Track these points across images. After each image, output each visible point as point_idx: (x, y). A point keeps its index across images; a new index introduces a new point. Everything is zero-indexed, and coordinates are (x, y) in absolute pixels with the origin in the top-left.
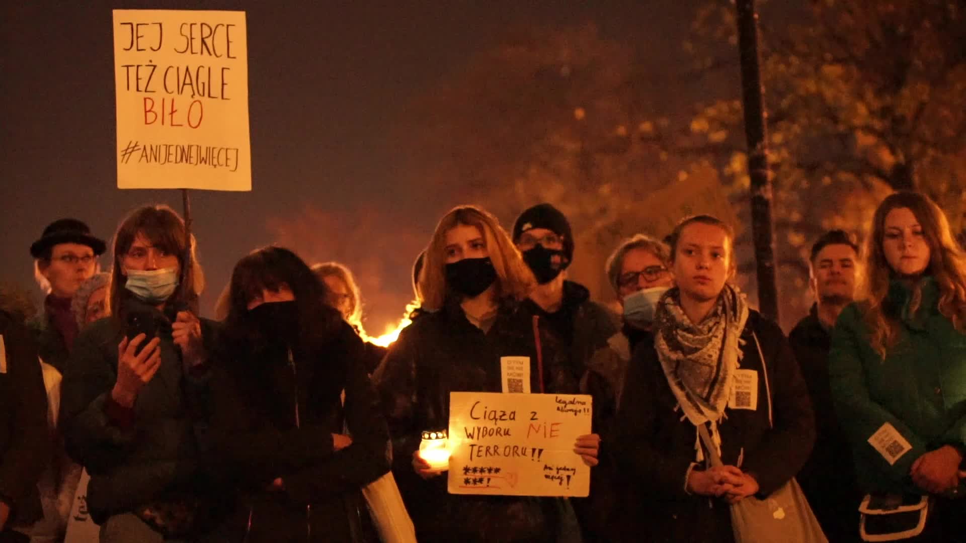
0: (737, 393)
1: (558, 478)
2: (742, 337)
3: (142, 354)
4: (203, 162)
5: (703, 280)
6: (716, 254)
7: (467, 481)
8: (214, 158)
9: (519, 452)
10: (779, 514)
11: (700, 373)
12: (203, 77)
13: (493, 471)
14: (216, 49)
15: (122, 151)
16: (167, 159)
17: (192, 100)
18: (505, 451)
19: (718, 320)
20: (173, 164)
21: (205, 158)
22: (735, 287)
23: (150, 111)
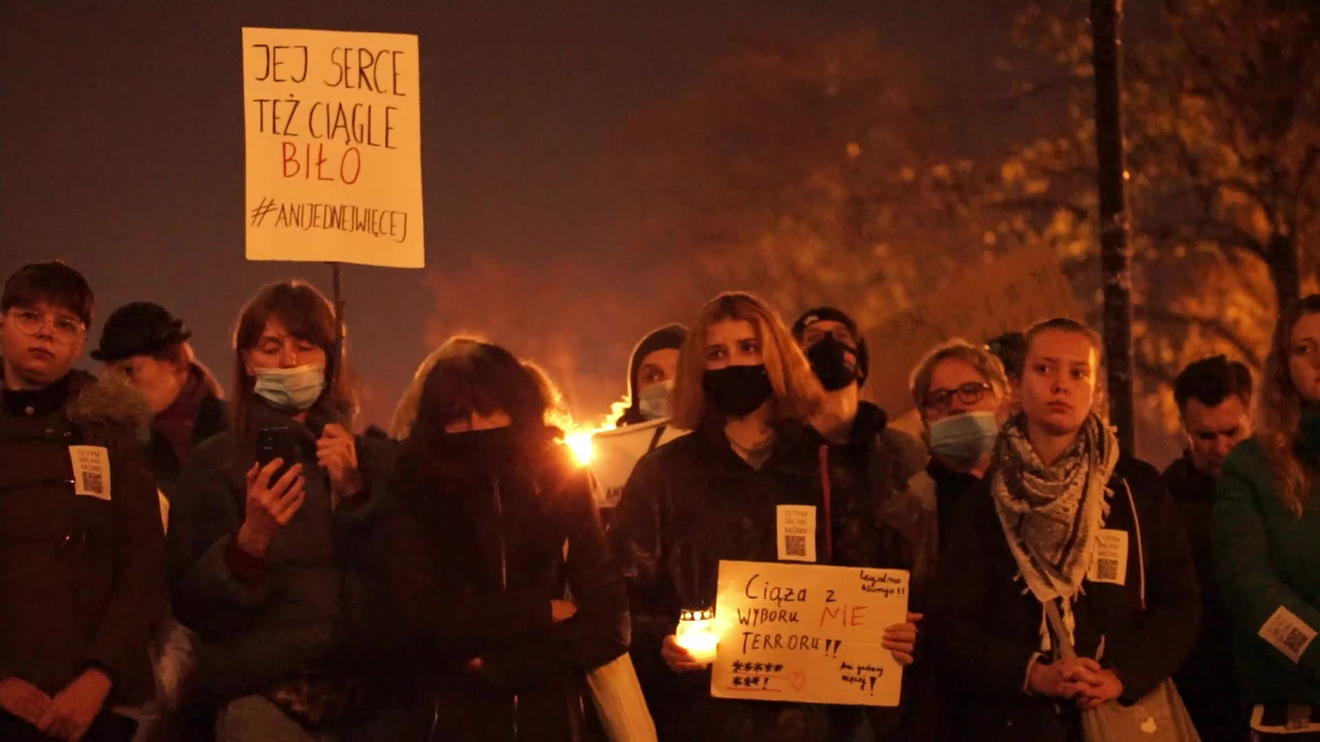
0: (1100, 561)
1: (860, 680)
2: (1109, 485)
3: (278, 486)
4: (360, 229)
5: (1059, 407)
6: (1077, 372)
7: (737, 681)
8: (375, 224)
9: (809, 643)
10: (1149, 726)
11: (1052, 532)
12: (361, 118)
13: (772, 669)
14: (378, 82)
15: (253, 211)
16: (313, 222)
17: (348, 147)
18: (790, 642)
19: (1078, 460)
20: (320, 229)
21: (363, 223)
22: (1102, 417)
23: (290, 159)
